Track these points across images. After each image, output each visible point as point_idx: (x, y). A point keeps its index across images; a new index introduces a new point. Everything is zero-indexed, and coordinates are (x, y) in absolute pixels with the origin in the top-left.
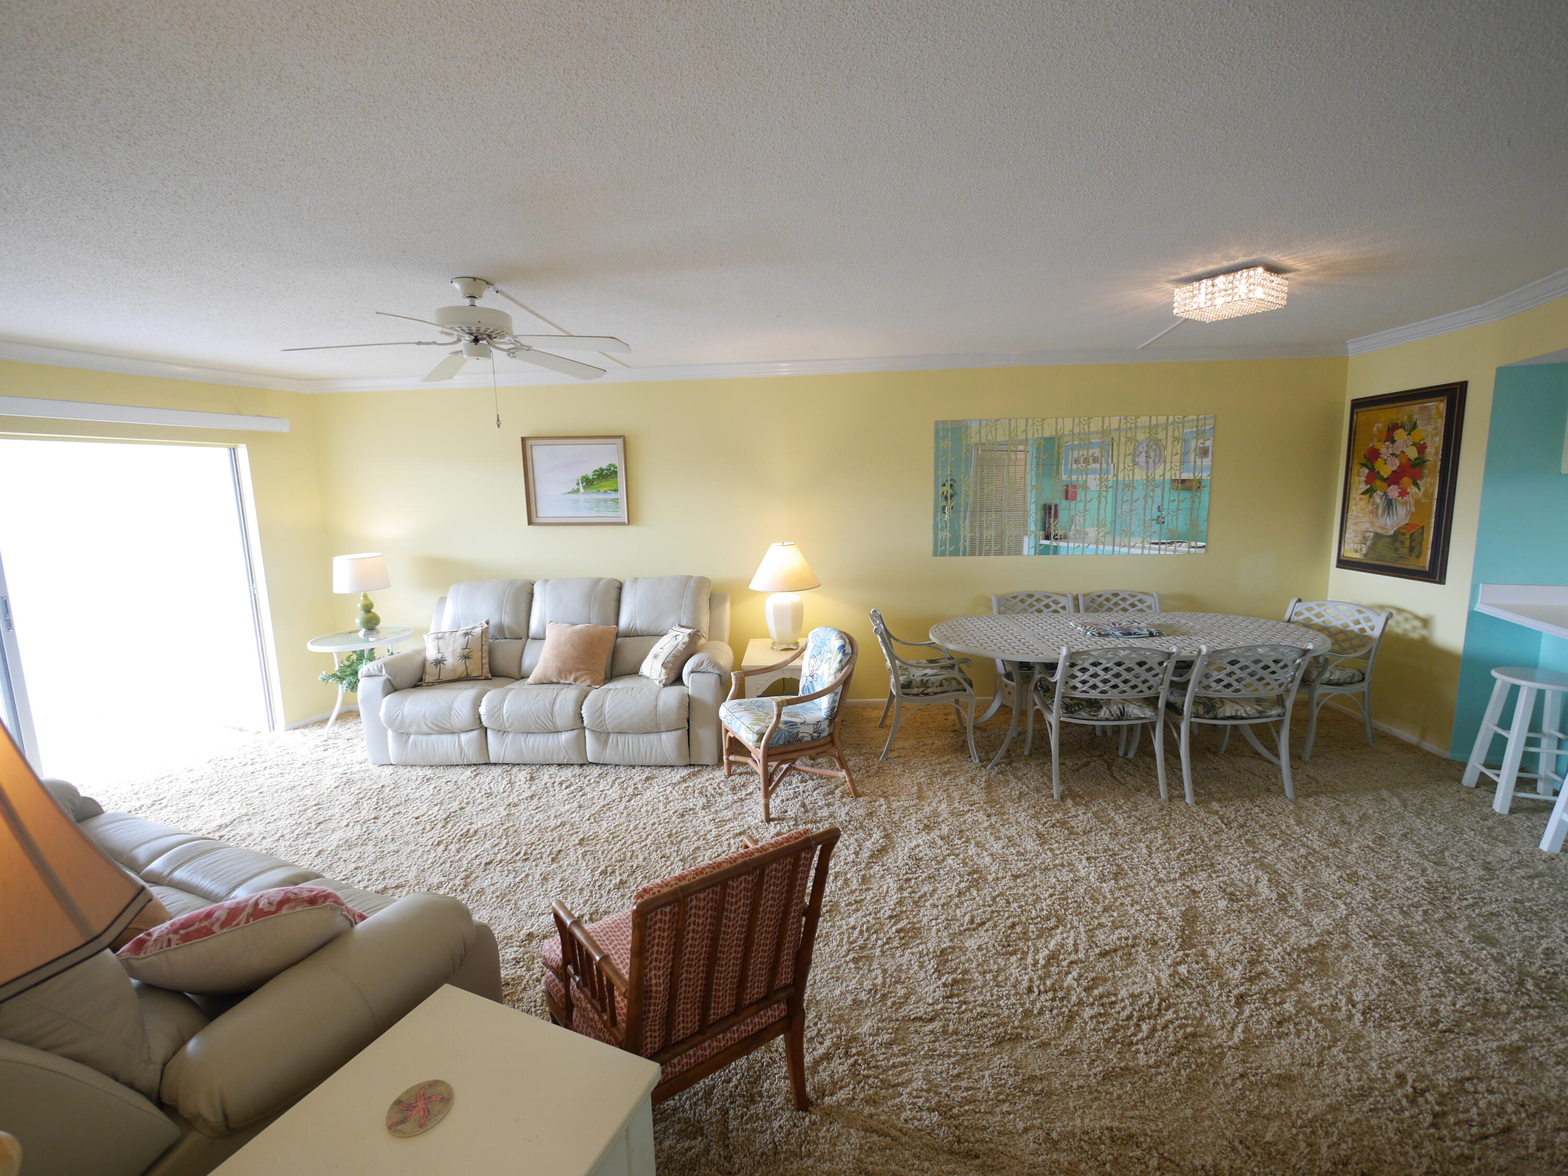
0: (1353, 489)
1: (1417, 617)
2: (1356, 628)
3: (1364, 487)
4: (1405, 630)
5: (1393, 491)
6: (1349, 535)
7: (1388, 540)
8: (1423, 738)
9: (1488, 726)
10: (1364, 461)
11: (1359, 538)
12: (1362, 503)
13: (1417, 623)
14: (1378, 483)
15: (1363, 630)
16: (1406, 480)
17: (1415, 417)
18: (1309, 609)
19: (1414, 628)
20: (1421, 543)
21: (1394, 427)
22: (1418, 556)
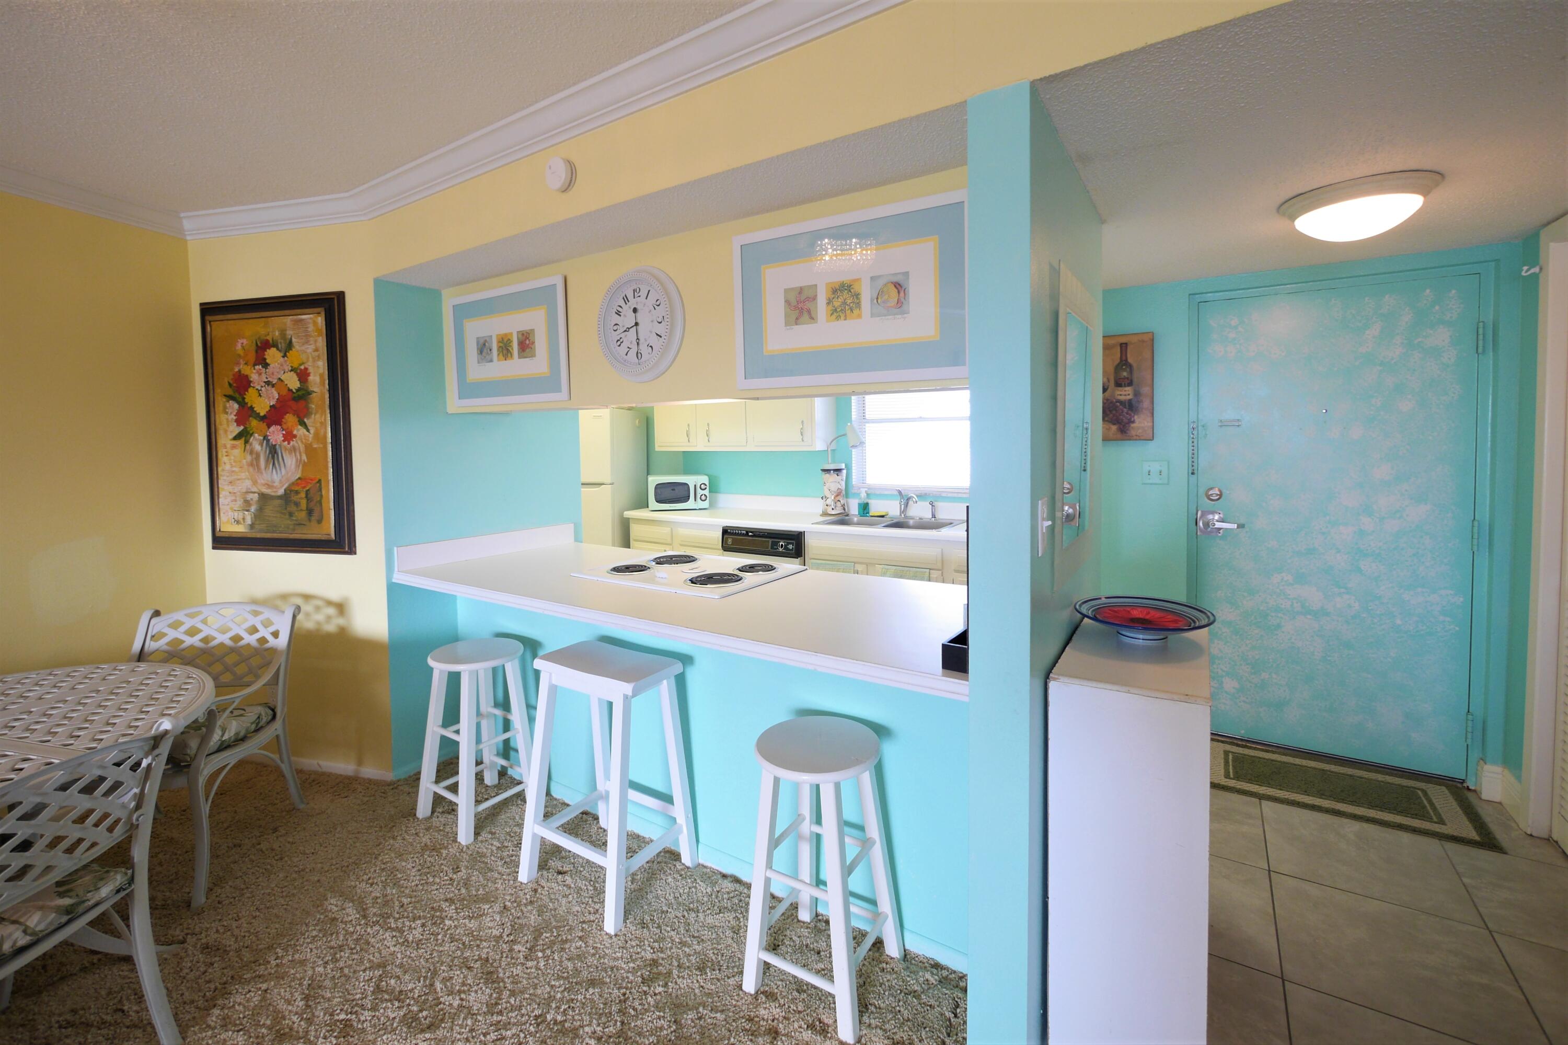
0: (221, 432)
1: (329, 603)
2: (251, 640)
3: (237, 430)
4: (318, 623)
5: (276, 434)
6: (224, 500)
7: (278, 502)
8: (360, 762)
9: (434, 730)
10: (230, 392)
11: (240, 502)
12: (237, 452)
13: (331, 611)
14: (254, 423)
15: (263, 640)
16: (290, 419)
17: (289, 333)
18: (175, 625)
19: (329, 618)
20: (320, 503)
21: (263, 346)
22: (320, 521)
